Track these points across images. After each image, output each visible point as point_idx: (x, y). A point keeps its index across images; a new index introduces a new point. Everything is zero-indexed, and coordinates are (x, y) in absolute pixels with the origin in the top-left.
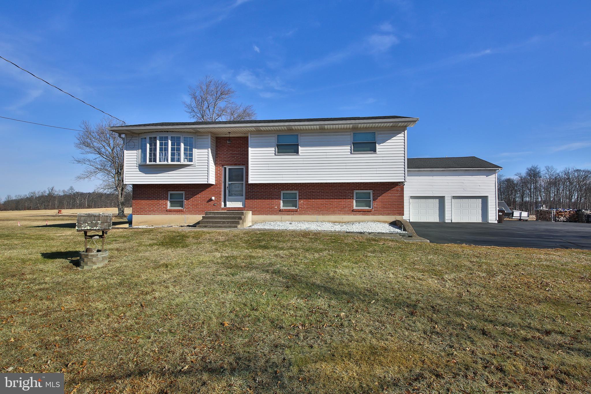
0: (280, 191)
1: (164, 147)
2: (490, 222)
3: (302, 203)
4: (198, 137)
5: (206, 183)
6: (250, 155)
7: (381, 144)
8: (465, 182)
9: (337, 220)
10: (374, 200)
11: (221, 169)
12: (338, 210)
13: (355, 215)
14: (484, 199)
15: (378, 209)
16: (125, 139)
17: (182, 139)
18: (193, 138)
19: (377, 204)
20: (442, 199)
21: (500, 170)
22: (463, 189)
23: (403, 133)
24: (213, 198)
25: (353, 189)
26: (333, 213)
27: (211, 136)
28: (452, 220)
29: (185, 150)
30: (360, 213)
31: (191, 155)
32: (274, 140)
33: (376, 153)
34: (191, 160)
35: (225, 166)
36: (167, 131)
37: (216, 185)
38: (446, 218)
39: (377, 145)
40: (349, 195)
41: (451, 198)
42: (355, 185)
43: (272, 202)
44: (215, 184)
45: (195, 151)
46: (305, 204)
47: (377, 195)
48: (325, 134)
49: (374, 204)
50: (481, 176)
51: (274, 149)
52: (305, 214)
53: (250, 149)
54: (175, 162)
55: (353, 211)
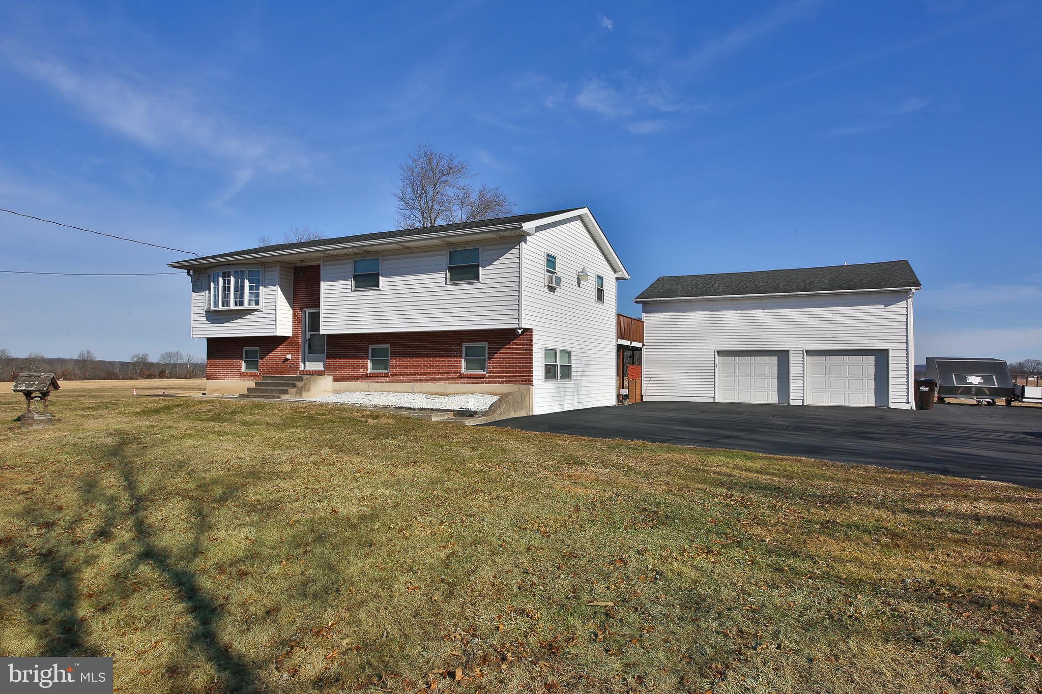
0: (368, 346)
1: (239, 285)
2: (892, 406)
3: (394, 364)
4: (266, 269)
5: (273, 334)
6: (322, 292)
7: (487, 268)
8: (834, 319)
9: (439, 390)
10: (489, 359)
11: (300, 314)
12: (441, 375)
13: (462, 383)
14: (881, 357)
15: (494, 373)
16: (193, 277)
17: (246, 274)
18: (259, 271)
19: (493, 366)
20: (783, 356)
21: (913, 291)
22: (830, 336)
23: (518, 247)
24: (289, 357)
25: (461, 341)
26: (433, 379)
27: (281, 267)
28: (803, 401)
29: (251, 288)
30: (470, 381)
31: (258, 296)
32: (349, 268)
33: (479, 282)
34: (257, 303)
35: (305, 310)
36: (229, 264)
37: (293, 337)
38: (792, 396)
39: (481, 269)
40: (456, 351)
41: (803, 354)
42: (464, 334)
43: (358, 361)
44: (291, 335)
45: (262, 289)
46: (398, 366)
47: (494, 350)
48: (413, 255)
49: (489, 366)
50: (871, 307)
51: (349, 282)
52: (397, 381)
53: (322, 284)
54: (239, 307)
55: (461, 377)
